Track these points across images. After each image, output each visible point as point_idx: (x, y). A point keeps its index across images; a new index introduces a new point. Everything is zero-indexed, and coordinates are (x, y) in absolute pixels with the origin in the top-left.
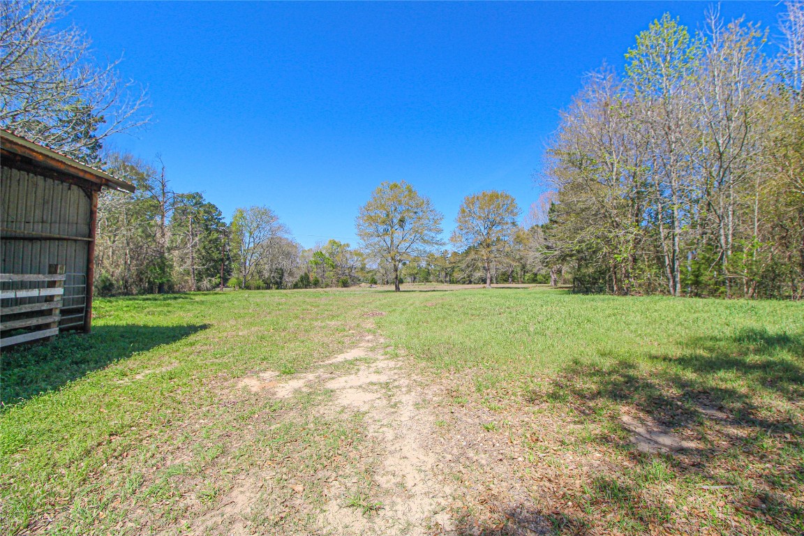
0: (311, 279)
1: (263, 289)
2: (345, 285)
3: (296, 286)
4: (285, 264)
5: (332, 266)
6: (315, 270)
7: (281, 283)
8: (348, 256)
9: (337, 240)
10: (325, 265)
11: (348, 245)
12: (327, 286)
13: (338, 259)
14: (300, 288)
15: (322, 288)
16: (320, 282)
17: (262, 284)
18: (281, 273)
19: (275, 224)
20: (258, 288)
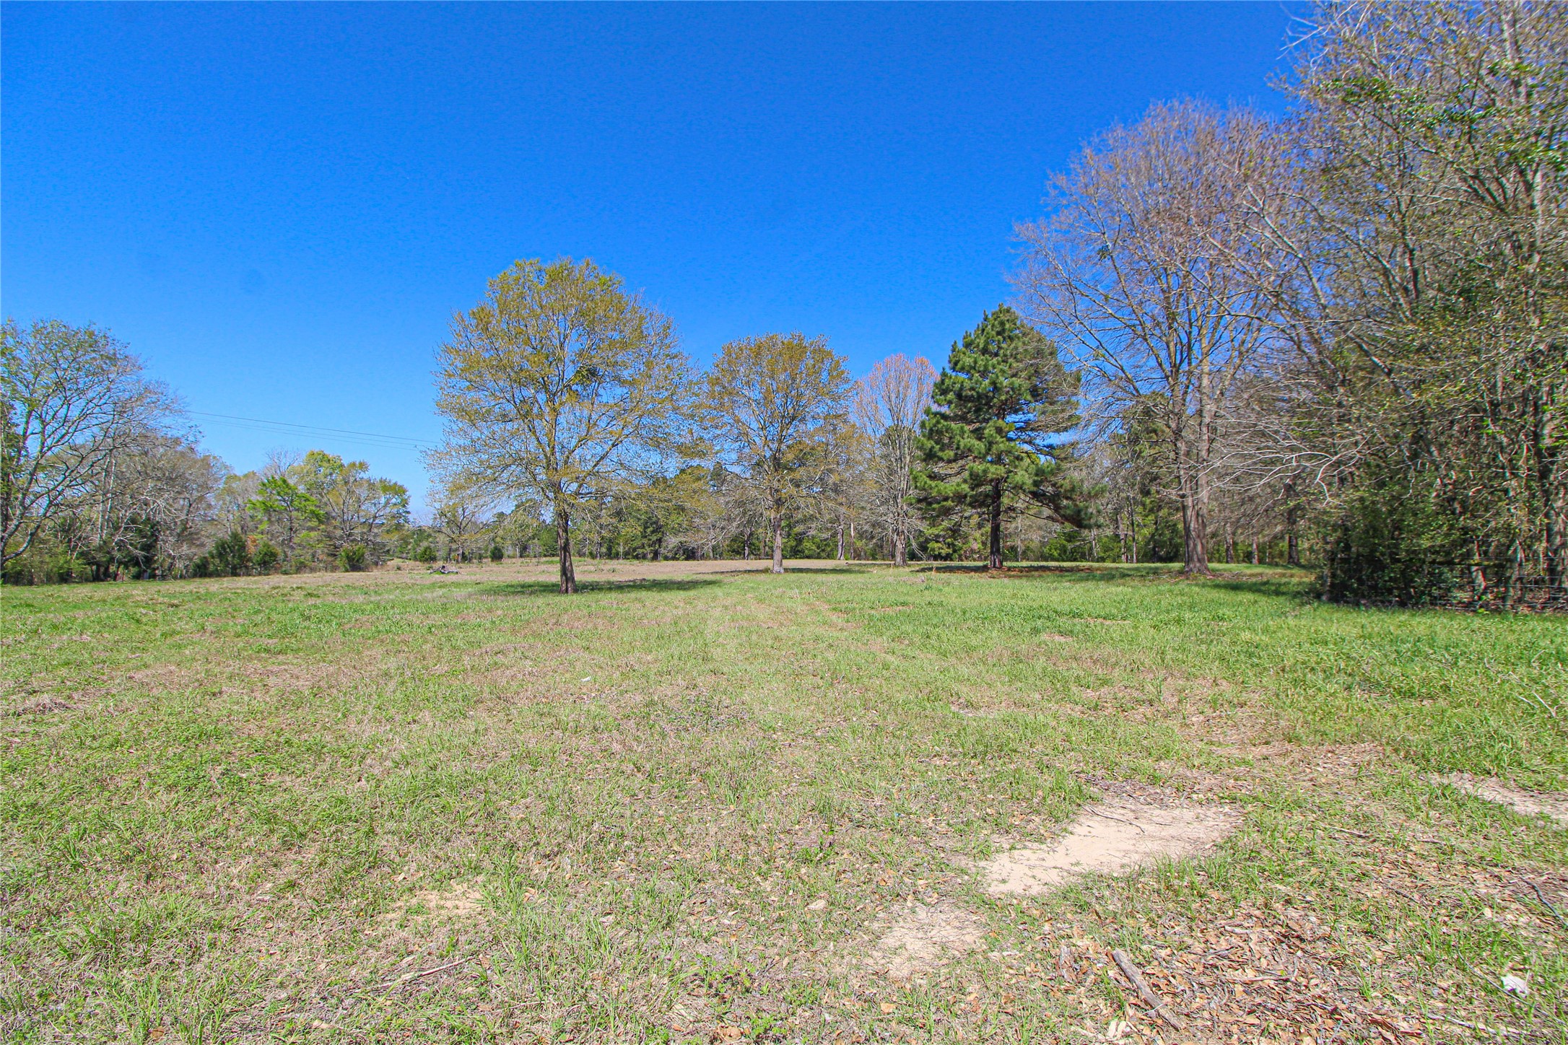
0: (252, 549)
1: (84, 579)
2: (355, 564)
3: (202, 571)
4: (163, 506)
5: (317, 516)
6: (265, 526)
7: (149, 560)
8: (363, 492)
9: (330, 453)
10: (294, 514)
11: (363, 466)
12: (301, 568)
13: (334, 501)
14: (217, 574)
15: (285, 573)
16: (281, 556)
17: (76, 565)
18: (150, 534)
19: (126, 385)
20: (65, 578)
